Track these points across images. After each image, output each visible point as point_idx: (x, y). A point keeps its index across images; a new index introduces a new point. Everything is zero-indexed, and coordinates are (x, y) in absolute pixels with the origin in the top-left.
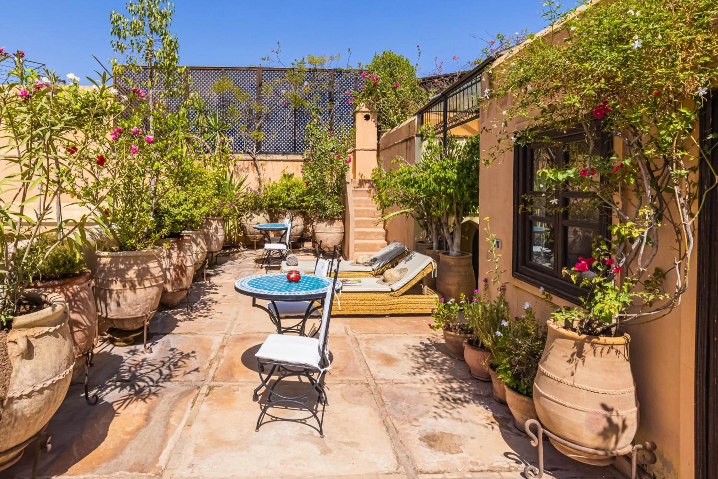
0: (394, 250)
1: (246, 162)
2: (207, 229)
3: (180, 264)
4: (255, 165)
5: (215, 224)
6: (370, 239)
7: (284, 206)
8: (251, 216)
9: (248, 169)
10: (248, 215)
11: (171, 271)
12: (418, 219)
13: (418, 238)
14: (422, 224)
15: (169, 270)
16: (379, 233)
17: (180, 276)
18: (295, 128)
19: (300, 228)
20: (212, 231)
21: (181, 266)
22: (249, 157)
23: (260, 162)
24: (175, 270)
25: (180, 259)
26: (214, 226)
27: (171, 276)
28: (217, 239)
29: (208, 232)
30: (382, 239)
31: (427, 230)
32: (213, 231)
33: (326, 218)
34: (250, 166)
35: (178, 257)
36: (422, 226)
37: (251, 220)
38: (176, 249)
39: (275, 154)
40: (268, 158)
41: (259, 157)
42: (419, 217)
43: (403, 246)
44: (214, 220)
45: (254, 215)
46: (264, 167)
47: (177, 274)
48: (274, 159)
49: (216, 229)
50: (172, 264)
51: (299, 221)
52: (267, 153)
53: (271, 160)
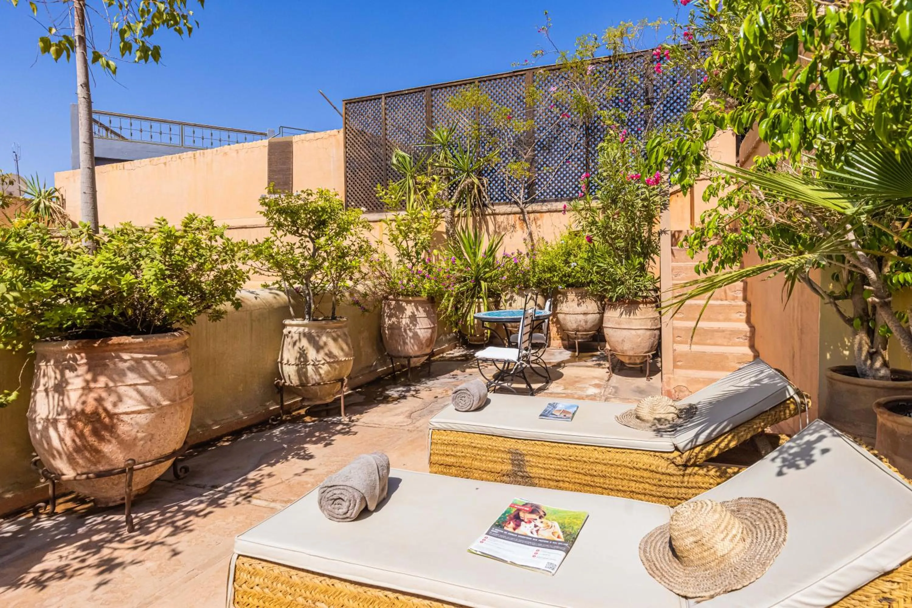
0: (749, 392)
1: (511, 217)
2: (397, 317)
3: (89, 409)
4: (524, 220)
5: (409, 309)
6: (715, 345)
7: (561, 281)
8: (512, 297)
9: (514, 226)
10: (508, 297)
11: (61, 426)
12: (834, 298)
13: (836, 353)
14: (850, 314)
15: (55, 422)
16: (734, 333)
17: (92, 440)
18: (587, 157)
19: (593, 318)
20: (405, 321)
21: (95, 413)
22: (516, 209)
23: (532, 216)
24: (71, 425)
25: (93, 395)
26: (408, 313)
27: (61, 440)
28: (416, 335)
29: (399, 322)
30: (743, 345)
31: (871, 333)
32: (408, 321)
33: (621, 300)
34: (518, 222)
35: (87, 389)
36: (849, 321)
37: (510, 305)
38: (82, 370)
39: (556, 201)
40: (545, 208)
41: (530, 208)
42: (837, 292)
43: (779, 382)
44: (409, 302)
45: (516, 297)
46: (539, 223)
47: (81, 435)
48: (554, 208)
49: (413, 318)
50: (64, 409)
51: (591, 306)
52: (544, 201)
53: (549, 211)
